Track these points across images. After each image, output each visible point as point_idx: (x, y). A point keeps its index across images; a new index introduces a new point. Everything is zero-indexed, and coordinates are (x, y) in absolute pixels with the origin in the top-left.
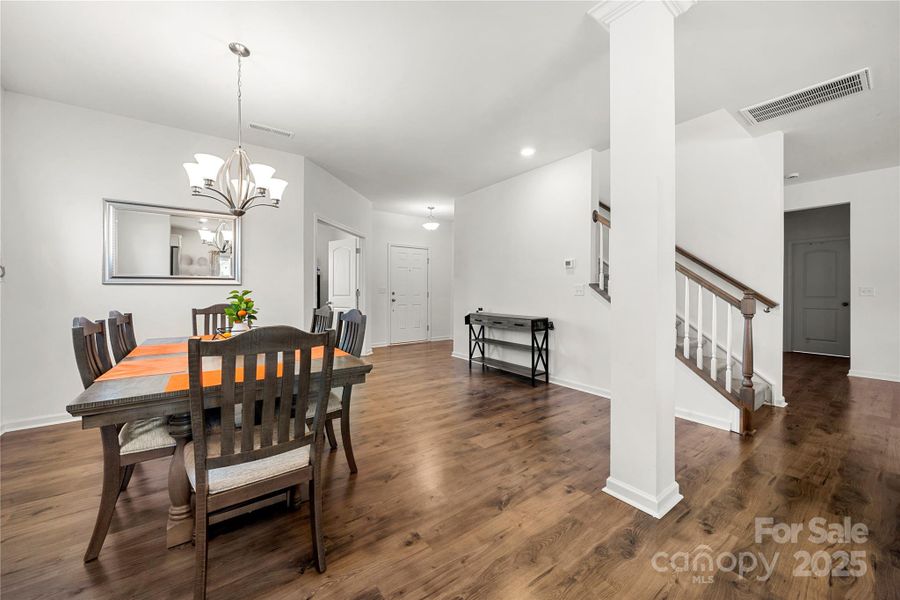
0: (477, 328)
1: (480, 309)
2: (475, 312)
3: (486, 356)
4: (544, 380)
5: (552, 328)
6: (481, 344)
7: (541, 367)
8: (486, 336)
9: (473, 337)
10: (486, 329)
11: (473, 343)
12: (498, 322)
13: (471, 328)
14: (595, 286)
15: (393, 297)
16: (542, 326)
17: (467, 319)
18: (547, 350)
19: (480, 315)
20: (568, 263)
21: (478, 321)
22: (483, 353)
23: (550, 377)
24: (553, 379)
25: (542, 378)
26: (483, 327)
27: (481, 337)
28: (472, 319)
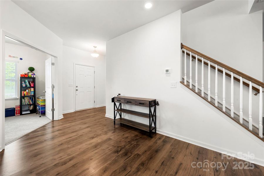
0: (118, 104)
1: (119, 94)
2: (116, 96)
3: (122, 117)
4: (154, 132)
5: (158, 104)
6: (120, 112)
7: (153, 125)
8: (122, 108)
9: (116, 109)
10: (122, 105)
11: (116, 112)
12: (129, 101)
13: (115, 104)
14: (182, 83)
15: (77, 88)
16: (153, 104)
17: (113, 100)
18: (155, 116)
19: (119, 98)
20: (167, 71)
21: (118, 101)
22: (121, 116)
23: (157, 129)
24: (159, 131)
25: (154, 131)
26: (120, 104)
27: (120, 108)
28: (115, 100)
